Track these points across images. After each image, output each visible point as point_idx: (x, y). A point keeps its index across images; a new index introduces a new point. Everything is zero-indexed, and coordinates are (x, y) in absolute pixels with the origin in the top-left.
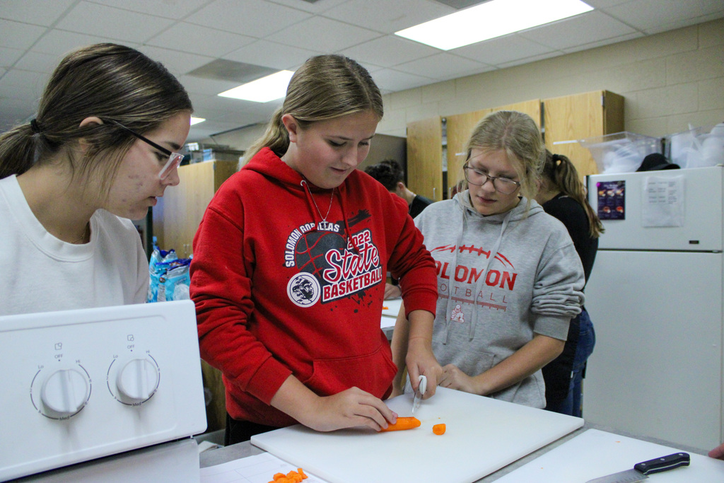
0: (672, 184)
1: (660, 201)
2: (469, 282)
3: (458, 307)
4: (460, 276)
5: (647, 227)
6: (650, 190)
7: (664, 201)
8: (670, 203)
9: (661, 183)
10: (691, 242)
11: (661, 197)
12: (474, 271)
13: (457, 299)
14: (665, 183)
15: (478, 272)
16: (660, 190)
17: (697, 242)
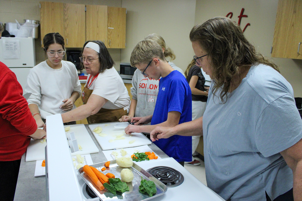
0: (15, 43)
1: (11, 49)
2: (154, 89)
3: (151, 97)
4: (151, 87)
5: (5, 59)
6: (7, 45)
7: (12, 49)
8: (15, 50)
9: (11, 42)
10: (23, 64)
11: (11, 48)
12: (155, 85)
13: (151, 95)
14: (12, 42)
15: (157, 86)
16: (11, 45)
17: (26, 64)
